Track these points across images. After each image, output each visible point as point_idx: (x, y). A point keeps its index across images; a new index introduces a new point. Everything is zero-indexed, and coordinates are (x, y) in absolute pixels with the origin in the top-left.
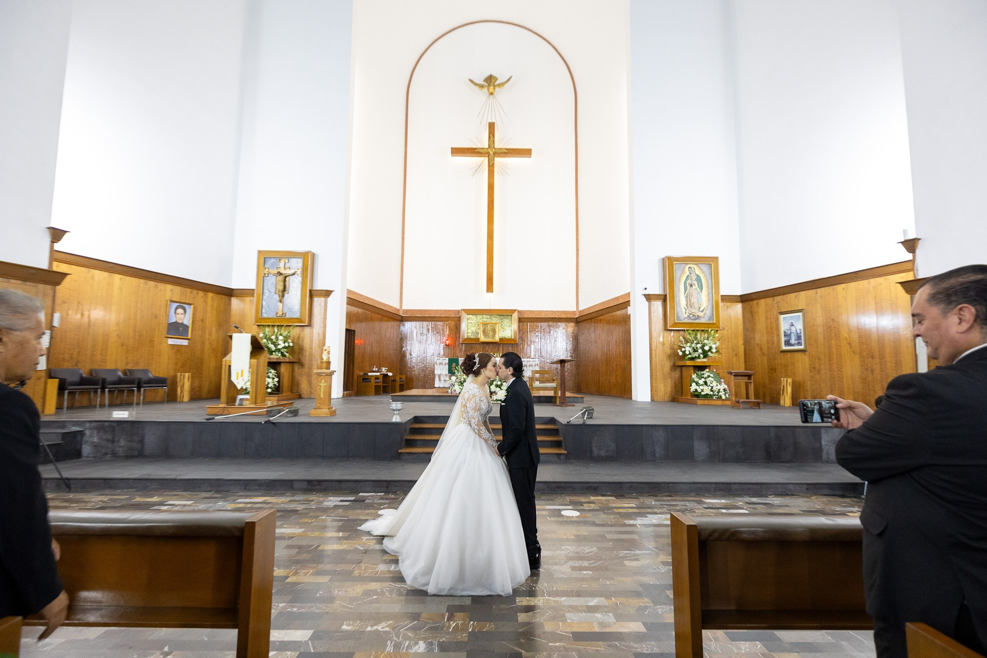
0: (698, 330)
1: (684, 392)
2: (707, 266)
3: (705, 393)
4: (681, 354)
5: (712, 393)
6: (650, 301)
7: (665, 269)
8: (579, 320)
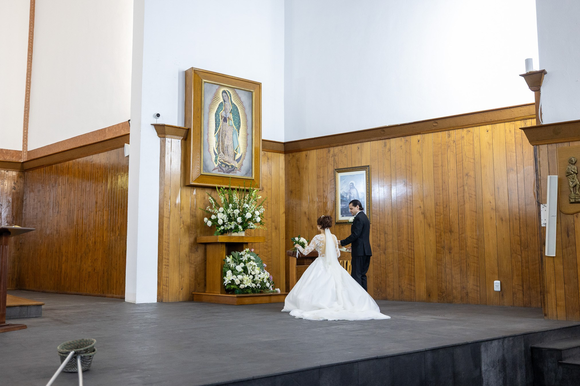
0: (233, 189)
1: (208, 285)
2: (247, 93)
3: (246, 286)
4: (210, 223)
5: (254, 285)
6: (165, 137)
7: (188, 89)
8: (27, 166)
